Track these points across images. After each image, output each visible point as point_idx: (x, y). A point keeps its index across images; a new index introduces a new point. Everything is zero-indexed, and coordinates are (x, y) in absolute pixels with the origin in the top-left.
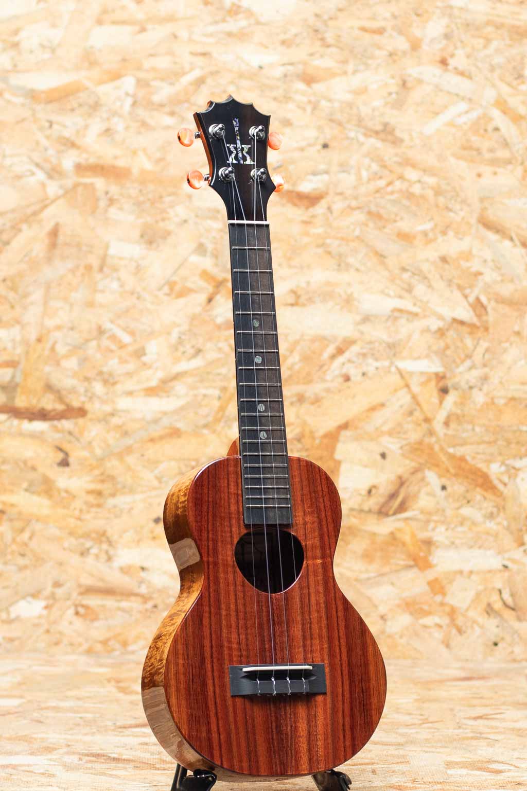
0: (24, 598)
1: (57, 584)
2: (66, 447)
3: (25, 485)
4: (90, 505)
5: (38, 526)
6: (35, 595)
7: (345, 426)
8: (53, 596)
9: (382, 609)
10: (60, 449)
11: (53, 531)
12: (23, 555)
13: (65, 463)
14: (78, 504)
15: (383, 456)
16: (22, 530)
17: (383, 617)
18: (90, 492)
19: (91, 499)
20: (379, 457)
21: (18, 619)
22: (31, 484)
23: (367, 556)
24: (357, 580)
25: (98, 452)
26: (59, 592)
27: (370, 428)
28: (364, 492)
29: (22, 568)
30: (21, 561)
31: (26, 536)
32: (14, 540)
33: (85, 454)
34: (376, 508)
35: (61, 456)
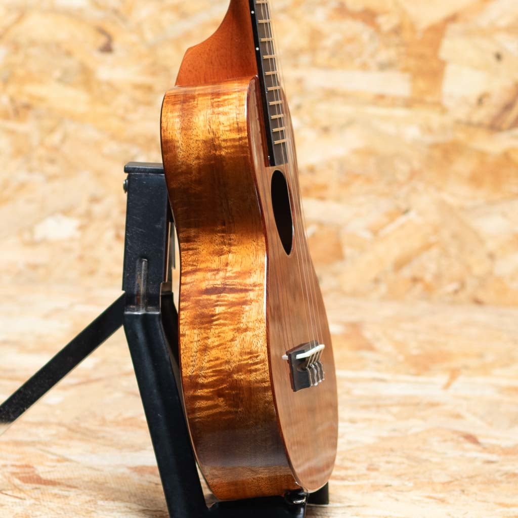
0: (52, 214)
1: (95, 200)
2: (111, 29)
3: (57, 74)
4: (138, 103)
5: (71, 127)
6: (67, 212)
7: (453, 18)
8: (89, 215)
9: (491, 245)
10: (102, 31)
11: (90, 133)
12: (52, 161)
13: (107, 49)
14: (122, 100)
15: (498, 57)
16: (52, 131)
17: (491, 256)
18: (138, 87)
19: (139, 94)
20: (492, 59)
21: (44, 241)
22: (66, 72)
23: (475, 180)
24: (462, 208)
25: (149, 36)
26: (97, 209)
27: (484, 21)
28: (473, 100)
29: (51, 178)
30: (51, 169)
31: (56, 138)
32: (42, 144)
33: (133, 38)
34: (487, 121)
35: (102, 40)
